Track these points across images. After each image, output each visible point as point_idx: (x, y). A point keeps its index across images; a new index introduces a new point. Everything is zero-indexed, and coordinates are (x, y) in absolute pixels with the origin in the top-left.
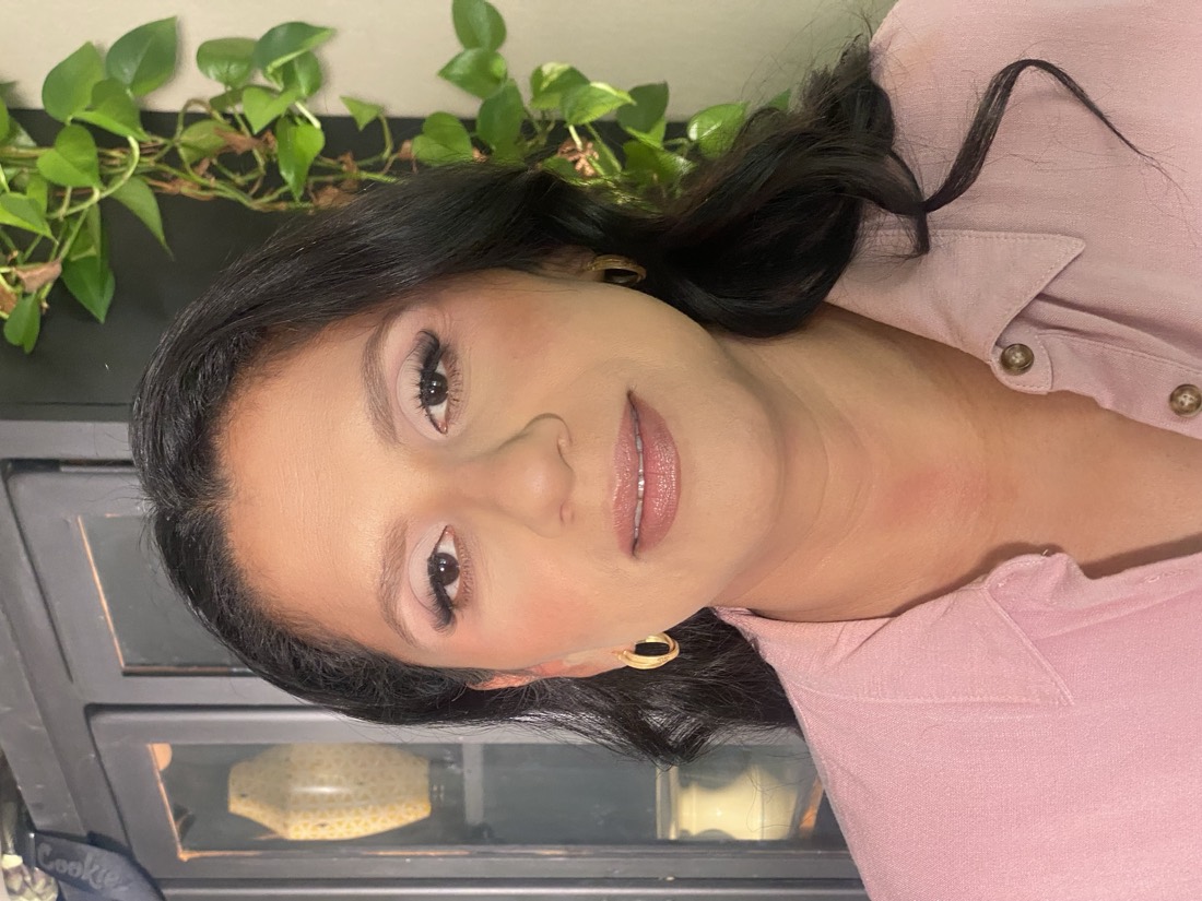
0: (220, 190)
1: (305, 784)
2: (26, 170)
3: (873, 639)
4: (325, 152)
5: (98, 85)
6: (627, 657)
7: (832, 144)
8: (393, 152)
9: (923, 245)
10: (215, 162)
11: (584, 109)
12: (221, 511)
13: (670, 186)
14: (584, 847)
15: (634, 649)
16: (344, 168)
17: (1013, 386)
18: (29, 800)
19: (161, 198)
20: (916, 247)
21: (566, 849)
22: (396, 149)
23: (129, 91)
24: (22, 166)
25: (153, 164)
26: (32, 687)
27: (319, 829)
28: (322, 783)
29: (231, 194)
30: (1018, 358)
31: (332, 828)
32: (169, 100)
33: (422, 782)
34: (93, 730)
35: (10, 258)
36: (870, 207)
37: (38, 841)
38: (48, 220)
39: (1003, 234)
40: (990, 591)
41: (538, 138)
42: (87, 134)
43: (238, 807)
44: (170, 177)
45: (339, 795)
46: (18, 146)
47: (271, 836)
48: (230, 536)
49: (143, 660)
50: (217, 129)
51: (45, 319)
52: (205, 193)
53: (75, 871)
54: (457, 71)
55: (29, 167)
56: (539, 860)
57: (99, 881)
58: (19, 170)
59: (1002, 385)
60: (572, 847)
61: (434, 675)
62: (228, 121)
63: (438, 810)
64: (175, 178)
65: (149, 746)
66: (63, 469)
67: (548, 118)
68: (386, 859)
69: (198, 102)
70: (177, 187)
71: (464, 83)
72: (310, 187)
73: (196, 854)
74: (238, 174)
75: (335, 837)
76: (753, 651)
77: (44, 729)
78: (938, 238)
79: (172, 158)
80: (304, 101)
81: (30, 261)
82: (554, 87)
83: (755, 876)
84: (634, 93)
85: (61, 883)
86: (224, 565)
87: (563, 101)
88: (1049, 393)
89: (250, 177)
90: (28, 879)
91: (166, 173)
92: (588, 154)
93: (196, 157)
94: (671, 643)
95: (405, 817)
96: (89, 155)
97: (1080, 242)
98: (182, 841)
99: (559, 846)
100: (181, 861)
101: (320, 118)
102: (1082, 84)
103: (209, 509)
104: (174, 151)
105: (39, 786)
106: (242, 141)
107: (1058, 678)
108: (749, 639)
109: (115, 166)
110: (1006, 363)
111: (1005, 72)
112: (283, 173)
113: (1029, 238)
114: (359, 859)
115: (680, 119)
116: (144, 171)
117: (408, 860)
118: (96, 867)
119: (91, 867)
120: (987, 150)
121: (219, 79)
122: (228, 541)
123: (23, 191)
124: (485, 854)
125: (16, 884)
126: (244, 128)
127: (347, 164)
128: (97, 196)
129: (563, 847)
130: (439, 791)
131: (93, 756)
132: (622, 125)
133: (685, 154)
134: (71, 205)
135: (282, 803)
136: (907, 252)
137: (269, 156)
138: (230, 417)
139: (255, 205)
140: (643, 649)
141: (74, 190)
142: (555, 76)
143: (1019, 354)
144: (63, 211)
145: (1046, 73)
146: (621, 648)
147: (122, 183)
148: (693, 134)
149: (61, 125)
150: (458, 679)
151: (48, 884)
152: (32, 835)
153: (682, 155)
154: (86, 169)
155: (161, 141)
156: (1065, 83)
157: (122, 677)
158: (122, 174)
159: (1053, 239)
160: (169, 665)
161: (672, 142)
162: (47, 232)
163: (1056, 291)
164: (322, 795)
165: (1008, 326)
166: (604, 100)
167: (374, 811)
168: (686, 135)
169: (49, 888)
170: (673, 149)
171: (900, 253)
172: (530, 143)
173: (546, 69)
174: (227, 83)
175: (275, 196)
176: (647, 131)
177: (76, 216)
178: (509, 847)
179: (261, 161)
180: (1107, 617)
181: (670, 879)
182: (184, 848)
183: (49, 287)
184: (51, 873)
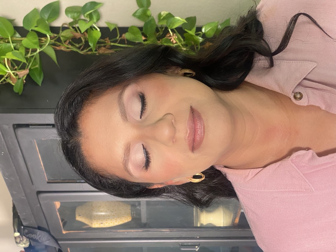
0: (72, 49)
1: (97, 212)
2: (19, 44)
3: (259, 174)
4: (101, 38)
5: (38, 20)
6: (190, 179)
7: (247, 37)
8: (120, 37)
9: (272, 65)
10: (71, 41)
11: (173, 24)
12: (80, 141)
13: (197, 45)
14: (174, 229)
15: (192, 177)
16: (106, 42)
17: (297, 104)
18: (21, 217)
19: (56, 51)
20: (270, 65)
21: (170, 229)
22: (121, 36)
23: (47, 22)
24: (17, 43)
25: (53, 42)
26: (22, 186)
27: (101, 224)
28: (101, 212)
29: (75, 50)
30: (298, 96)
31: (104, 224)
32: (58, 23)
33: (129, 211)
34: (39, 198)
35: (15, 69)
36: (257, 54)
37: (24, 229)
38: (25, 58)
39: (294, 61)
40: (291, 160)
41: (160, 32)
42: (35, 34)
43: (78, 218)
44: (58, 45)
45: (106, 215)
46: (16, 37)
47: (88, 227)
48: (82, 147)
49: (52, 179)
50: (71, 31)
51: (25, 85)
52: (68, 50)
53: (34, 237)
54: (137, 14)
55: (19, 43)
56: (162, 232)
57: (41, 239)
58: (17, 44)
59: (294, 103)
60: (171, 229)
61: (138, 185)
62: (74, 29)
63: (133, 219)
64: (60, 45)
65: (54, 202)
66: (30, 127)
67: (162, 26)
68: (119, 233)
69: (65, 24)
70: (61, 48)
71: (140, 18)
72: (97, 47)
73: (68, 232)
74: (77, 44)
75: (105, 226)
76: (225, 177)
77: (25, 198)
78: (276, 62)
79: (59, 40)
80: (95, 23)
81: (20, 69)
82: (164, 18)
83: (222, 236)
84: (187, 19)
85: (31, 240)
86: (81, 155)
87: (167, 23)
88: (307, 106)
89: (80, 45)
90: (22, 239)
91: (57, 44)
92: (174, 37)
93: (65, 39)
94: (203, 175)
95: (124, 221)
96: (36, 40)
97: (315, 64)
98: (63, 228)
99: (167, 229)
100: (63, 234)
101: (99, 28)
102: (316, 20)
103: (76, 140)
104: (59, 38)
105: (24, 214)
106: (78, 35)
107: (310, 184)
108: (224, 174)
109: (43, 42)
110: (295, 97)
111: (295, 16)
112: (90, 44)
113: (301, 62)
114: (112, 233)
115: (200, 26)
116: (51, 43)
117: (126, 233)
118: (40, 236)
119: (39, 236)
120: (290, 38)
121: (71, 18)
122: (82, 148)
123: (18, 50)
124: (146, 231)
125: (18, 240)
126: (78, 31)
127: (107, 41)
128: (38, 51)
129: (168, 229)
130: (134, 214)
131: (39, 205)
132: (183, 28)
133: (201, 36)
134: (31, 54)
135: (91, 217)
136: (267, 67)
137: (85, 39)
138: (82, 115)
139: (82, 53)
140: (195, 177)
141: (32, 49)
142: (164, 15)
143: (299, 95)
144: (29, 55)
145: (306, 17)
146: (189, 177)
147: (45, 47)
148: (203, 30)
149: (28, 31)
150: (144, 186)
151: (27, 240)
152: (22, 227)
153: (200, 37)
154: (35, 43)
155: (56, 35)
156: (311, 19)
157: (47, 183)
158: (45, 44)
159: (308, 63)
160: (60, 180)
161: (197, 33)
162: (25, 61)
163: (309, 77)
164: (102, 215)
165: (296, 87)
166: (178, 22)
167: (116, 219)
168: (201, 31)
169: (27, 242)
170: (197, 35)
171: (265, 67)
172: (158, 34)
173: (162, 13)
174: (73, 19)
175: (88, 50)
176: (190, 30)
177: (33, 56)
178: (154, 229)
179: (83, 40)
180: (324, 167)
181: (198, 237)
182: (64, 230)
183: (25, 76)
184: (27, 238)
